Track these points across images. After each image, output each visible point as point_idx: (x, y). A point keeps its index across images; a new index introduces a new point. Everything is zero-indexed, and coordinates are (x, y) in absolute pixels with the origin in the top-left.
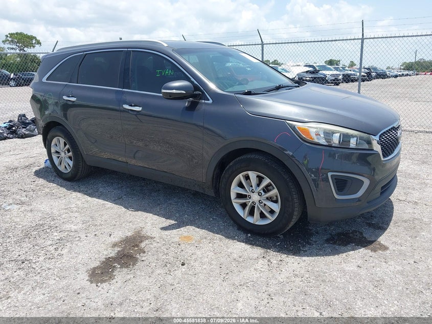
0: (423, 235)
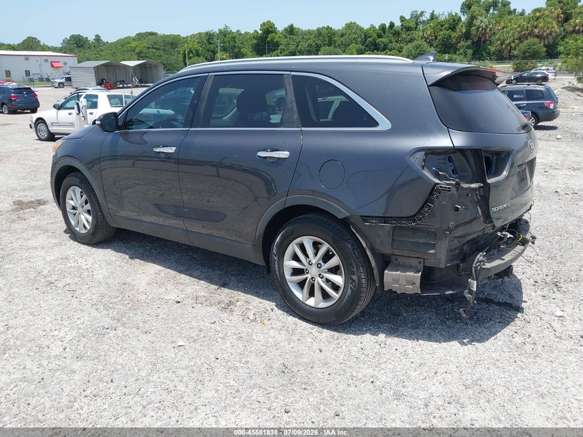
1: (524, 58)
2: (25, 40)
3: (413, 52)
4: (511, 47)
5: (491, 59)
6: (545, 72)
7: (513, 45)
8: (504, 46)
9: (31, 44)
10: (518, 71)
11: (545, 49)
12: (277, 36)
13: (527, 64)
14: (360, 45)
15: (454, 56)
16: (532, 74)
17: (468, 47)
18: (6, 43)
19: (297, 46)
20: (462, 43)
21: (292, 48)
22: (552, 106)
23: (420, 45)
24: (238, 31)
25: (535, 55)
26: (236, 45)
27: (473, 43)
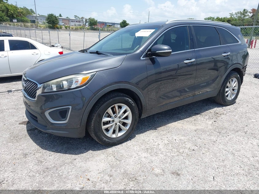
0: (7, 135)
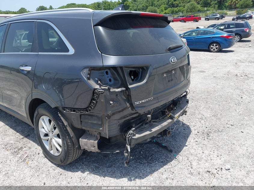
1: (242, 8)
2: (20, 10)
3: (190, 7)
4: (236, 3)
5: (226, 9)
6: (251, 14)
7: (237, 2)
8: (232, 3)
9: (23, 11)
10: (239, 14)
11: (252, 3)
12: (128, 3)
13: (243, 11)
14: (166, 5)
15: (209, 8)
16: (244, 15)
17: (216, 4)
18: (12, 11)
19: (138, 7)
20: (213, 2)
21: (135, 8)
22: (248, 31)
23: (193, 4)
24: (111, 1)
25: (247, 6)
26: (110, 7)
27: (218, 2)
